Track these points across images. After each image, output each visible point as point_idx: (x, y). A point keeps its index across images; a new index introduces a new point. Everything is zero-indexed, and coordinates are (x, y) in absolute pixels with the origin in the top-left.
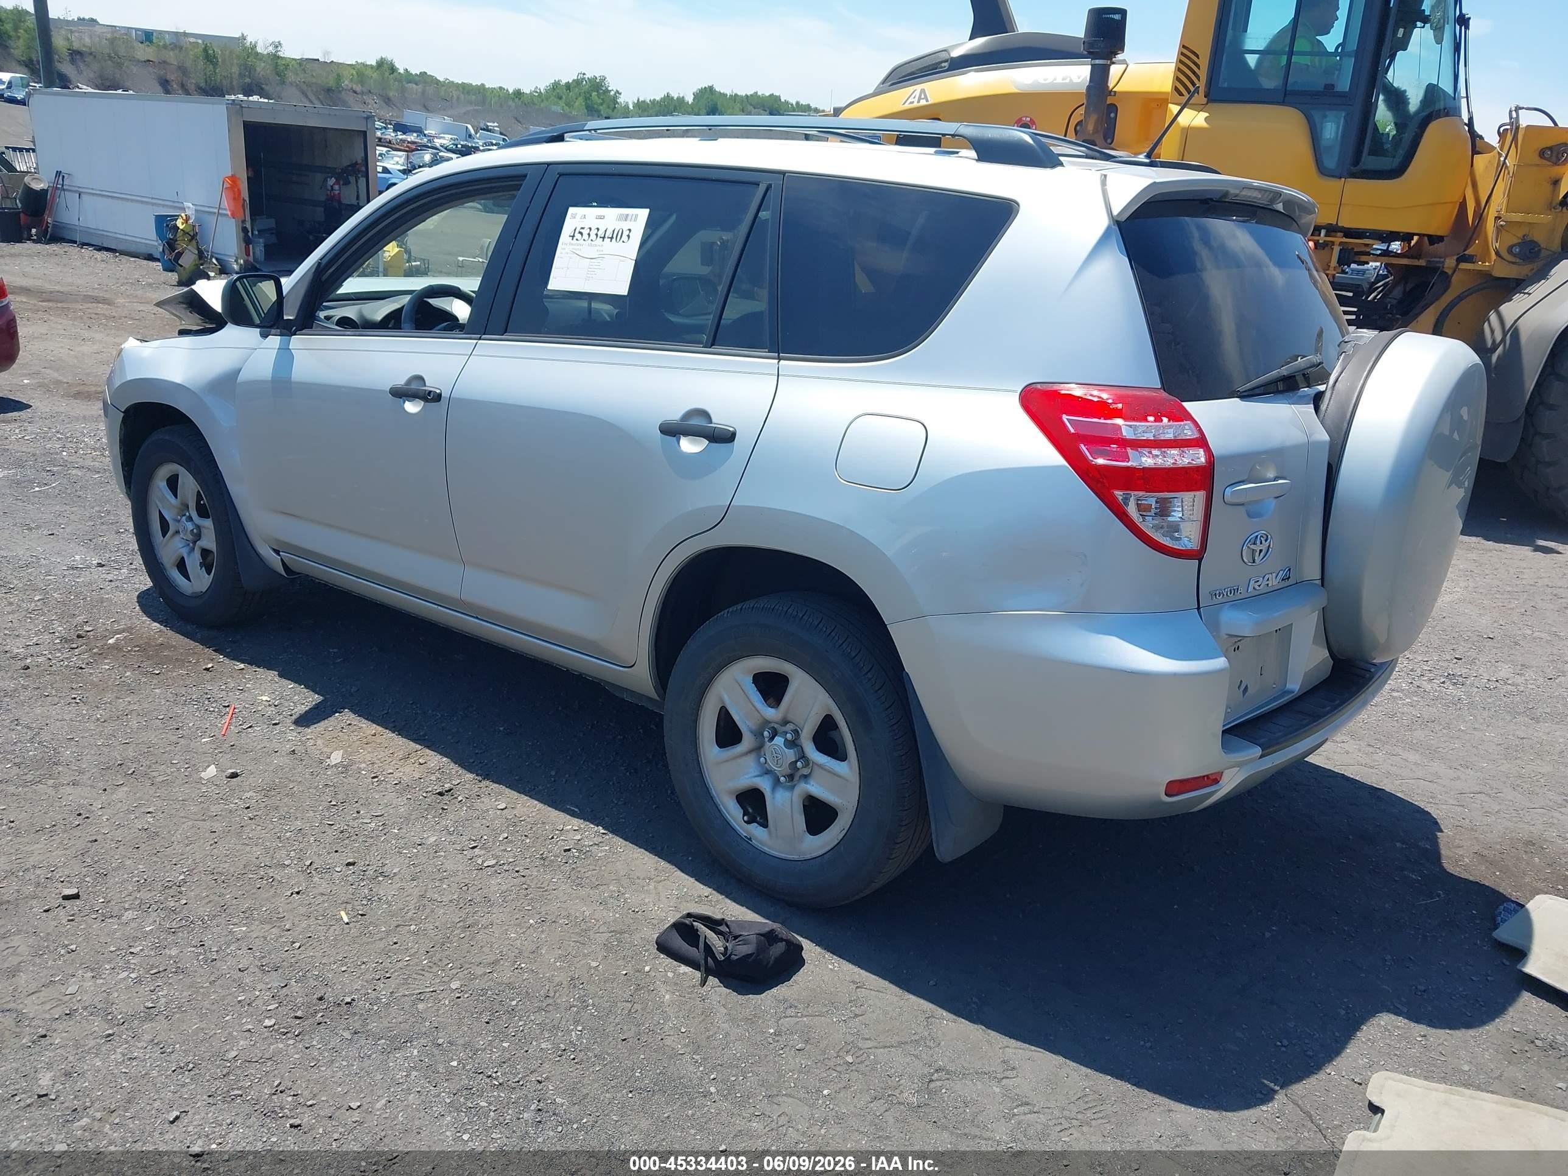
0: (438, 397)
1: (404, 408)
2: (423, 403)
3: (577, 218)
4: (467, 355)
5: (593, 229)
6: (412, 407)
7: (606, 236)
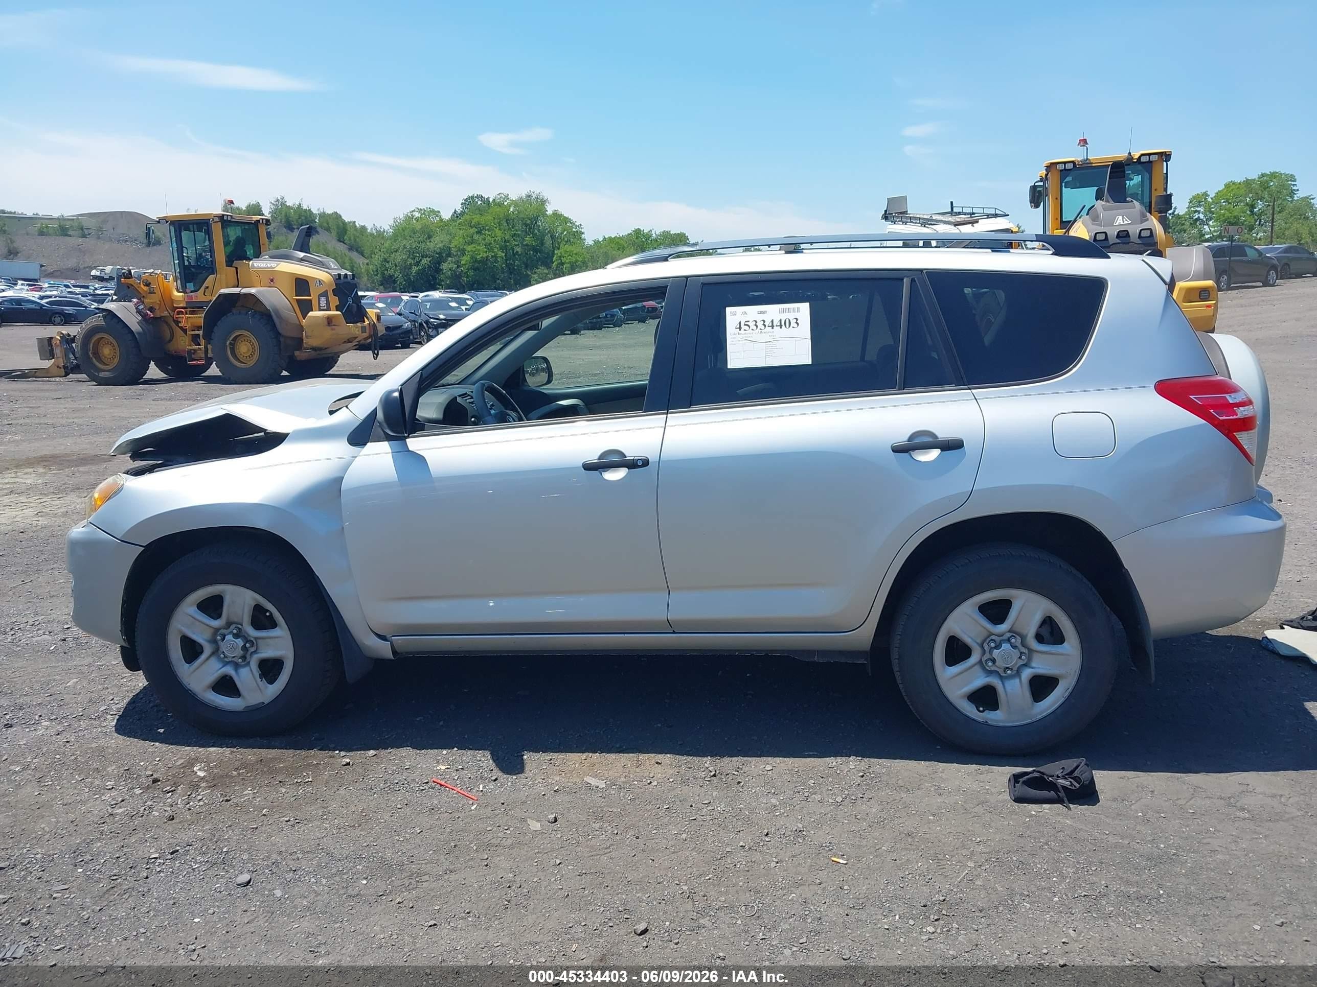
0: (646, 463)
1: (604, 479)
2: (627, 469)
3: (734, 315)
4: (662, 427)
5: (758, 322)
6: (614, 475)
7: (775, 324)
